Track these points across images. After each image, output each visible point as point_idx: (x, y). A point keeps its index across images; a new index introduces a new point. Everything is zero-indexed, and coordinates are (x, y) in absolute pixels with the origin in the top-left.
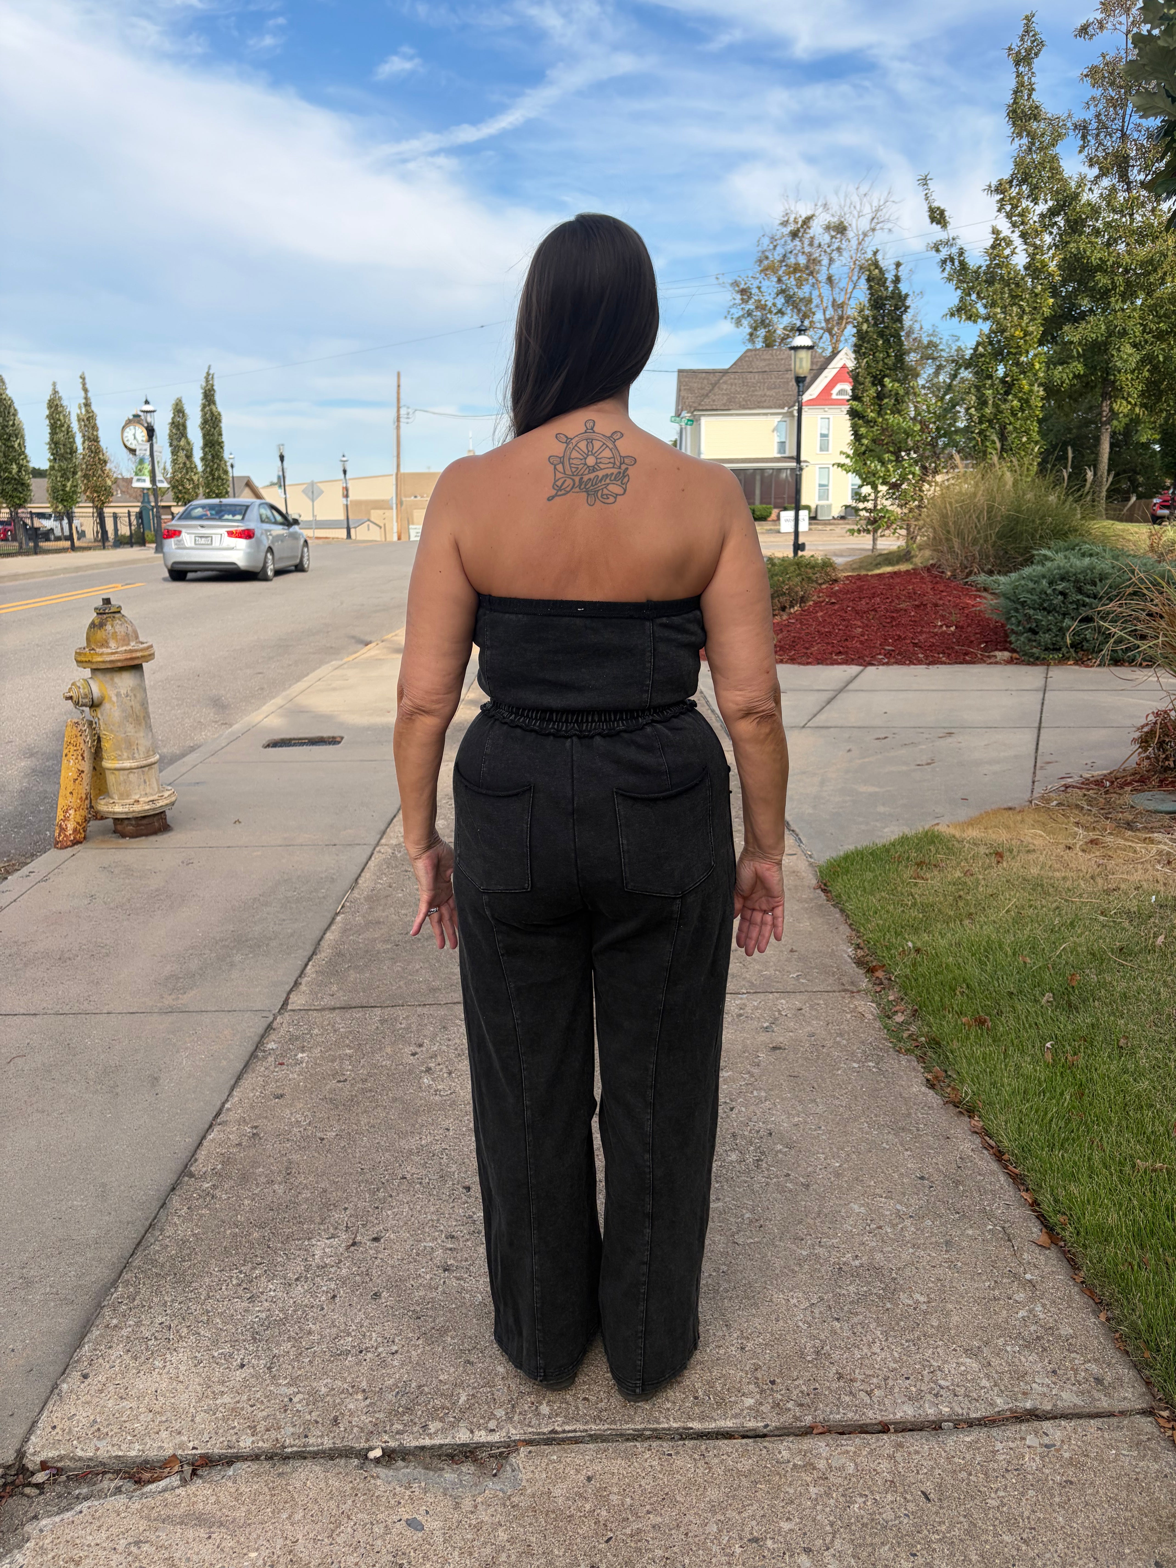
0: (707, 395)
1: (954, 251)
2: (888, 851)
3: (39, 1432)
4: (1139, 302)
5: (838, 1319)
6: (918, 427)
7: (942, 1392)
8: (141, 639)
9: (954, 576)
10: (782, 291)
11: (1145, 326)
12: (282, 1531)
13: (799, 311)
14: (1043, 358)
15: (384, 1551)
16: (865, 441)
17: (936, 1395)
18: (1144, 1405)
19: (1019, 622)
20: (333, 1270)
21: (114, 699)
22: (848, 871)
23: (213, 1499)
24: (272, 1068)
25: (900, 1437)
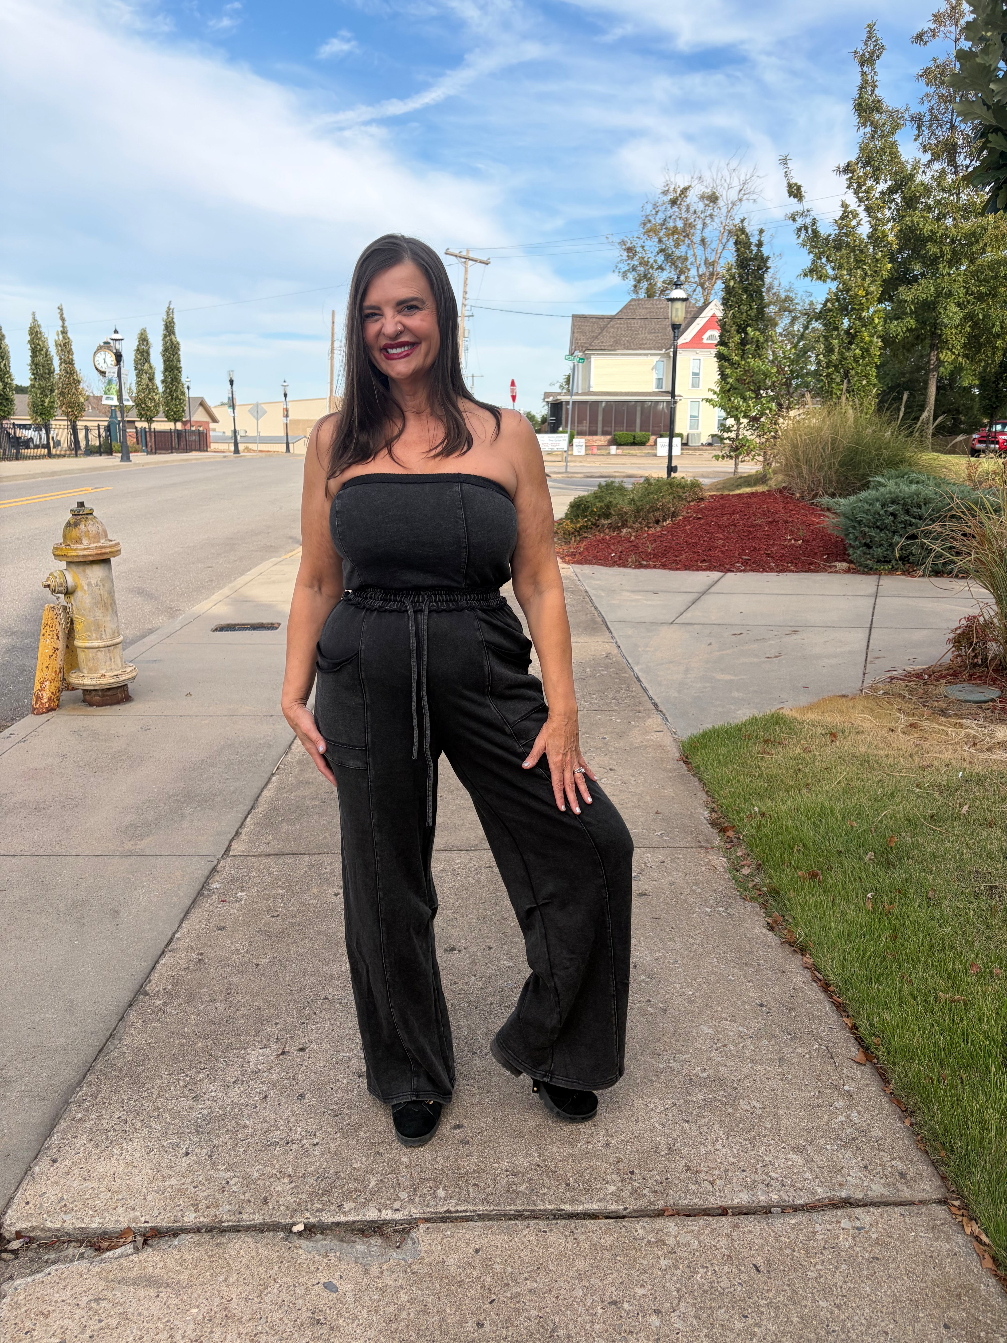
0: (597, 337)
1: (808, 221)
2: (740, 730)
3: (14, 1207)
4: (963, 268)
5: (687, 1121)
6: (775, 370)
7: (773, 1183)
8: (110, 537)
9: (802, 497)
10: (662, 250)
11: (968, 289)
12: (219, 1292)
13: (676, 267)
14: (882, 314)
15: (304, 1309)
16: (730, 380)
17: (767, 1185)
18: (940, 1196)
19: (856, 538)
20: (265, 1075)
21: (86, 588)
22: (705, 747)
23: (162, 1264)
24: (215, 904)
25: (736, 1220)
